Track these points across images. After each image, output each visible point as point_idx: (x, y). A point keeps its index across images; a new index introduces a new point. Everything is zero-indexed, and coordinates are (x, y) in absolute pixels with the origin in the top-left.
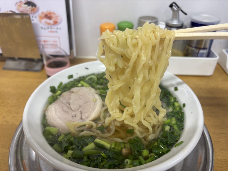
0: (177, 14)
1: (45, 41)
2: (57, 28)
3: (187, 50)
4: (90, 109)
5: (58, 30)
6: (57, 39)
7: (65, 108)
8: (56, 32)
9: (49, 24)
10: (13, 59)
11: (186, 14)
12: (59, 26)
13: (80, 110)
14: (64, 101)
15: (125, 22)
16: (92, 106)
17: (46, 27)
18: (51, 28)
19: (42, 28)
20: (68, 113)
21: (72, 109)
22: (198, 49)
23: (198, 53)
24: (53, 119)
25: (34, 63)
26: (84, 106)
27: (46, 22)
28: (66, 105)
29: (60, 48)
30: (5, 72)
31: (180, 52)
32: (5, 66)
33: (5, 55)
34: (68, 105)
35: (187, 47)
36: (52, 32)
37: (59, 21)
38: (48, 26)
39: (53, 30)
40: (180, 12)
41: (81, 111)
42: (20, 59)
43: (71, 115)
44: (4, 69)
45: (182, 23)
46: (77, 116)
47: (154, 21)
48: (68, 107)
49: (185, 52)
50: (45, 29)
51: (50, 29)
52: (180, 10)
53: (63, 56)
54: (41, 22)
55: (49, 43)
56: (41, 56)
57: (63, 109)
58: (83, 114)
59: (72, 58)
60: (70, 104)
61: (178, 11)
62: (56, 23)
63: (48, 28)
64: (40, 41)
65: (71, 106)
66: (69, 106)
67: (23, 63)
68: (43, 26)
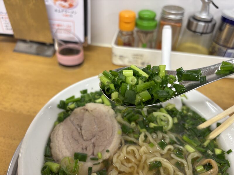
0: (208, 6)
1: (58, 25)
2: (73, 12)
3: (214, 48)
4: (105, 141)
5: (73, 14)
6: (71, 24)
7: (76, 134)
8: (71, 16)
9: (64, 7)
10: (24, 41)
11: (217, 7)
12: (75, 10)
13: (92, 141)
14: (76, 122)
15: (148, 11)
16: (108, 138)
17: (61, 10)
18: (66, 11)
19: (56, 11)
20: (78, 142)
21: (83, 138)
22: (226, 49)
23: (225, 53)
24: (59, 149)
25: (46, 48)
26: (98, 135)
27: (61, 5)
28: (77, 129)
29: (74, 34)
30: (15, 55)
31: (204, 49)
32: (16, 48)
33: (17, 36)
34: (79, 129)
35: (214, 43)
36: (67, 16)
37: (74, 4)
38: (62, 9)
39: (68, 13)
40: (211, 5)
41: (93, 143)
42: (32, 42)
43: (81, 147)
44: (15, 51)
45: (211, 17)
46: (88, 148)
47: (180, 12)
48: (79, 133)
49: (211, 50)
50: (59, 12)
51: (64, 13)
52: (211, 2)
53: (76, 43)
54: (55, 3)
55: (62, 28)
56: (54, 40)
57: (72, 135)
58: (96, 148)
59: (86, 46)
60: (82, 128)
61: (208, 3)
62: (71, 6)
63: (63, 11)
64: (53, 25)
65: (83, 132)
66: (81, 131)
67: (35, 46)
68: (58, 9)
